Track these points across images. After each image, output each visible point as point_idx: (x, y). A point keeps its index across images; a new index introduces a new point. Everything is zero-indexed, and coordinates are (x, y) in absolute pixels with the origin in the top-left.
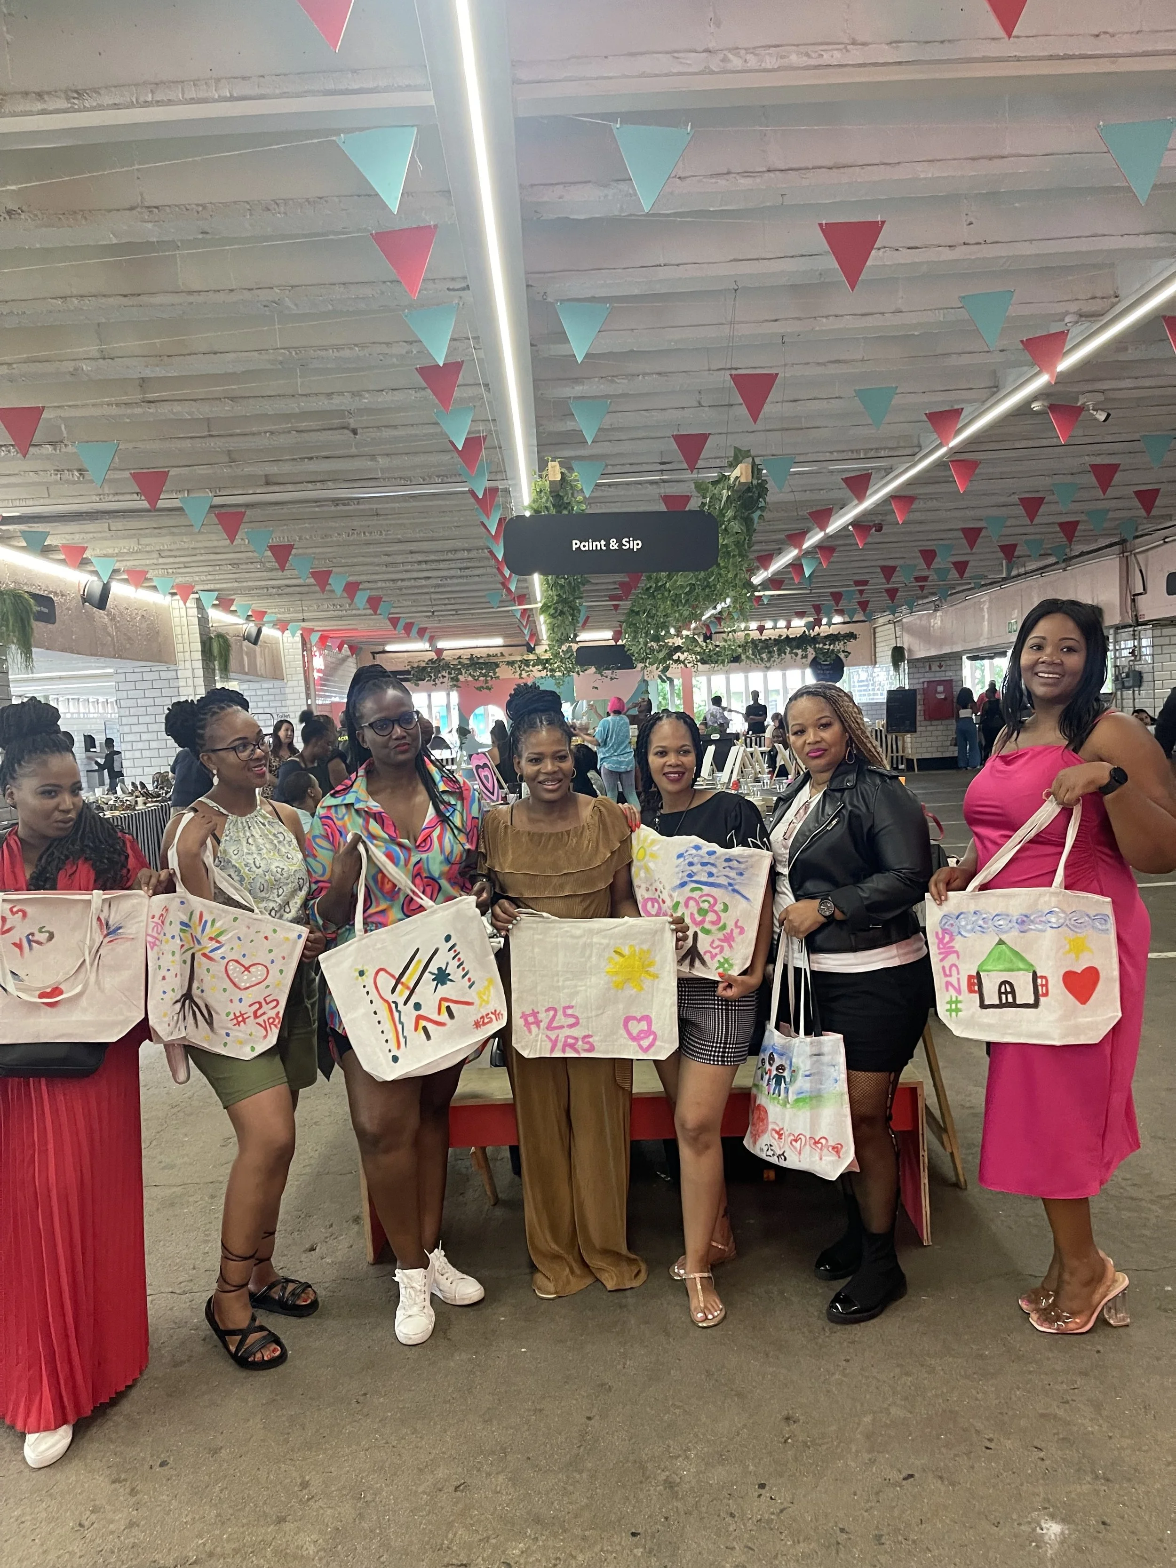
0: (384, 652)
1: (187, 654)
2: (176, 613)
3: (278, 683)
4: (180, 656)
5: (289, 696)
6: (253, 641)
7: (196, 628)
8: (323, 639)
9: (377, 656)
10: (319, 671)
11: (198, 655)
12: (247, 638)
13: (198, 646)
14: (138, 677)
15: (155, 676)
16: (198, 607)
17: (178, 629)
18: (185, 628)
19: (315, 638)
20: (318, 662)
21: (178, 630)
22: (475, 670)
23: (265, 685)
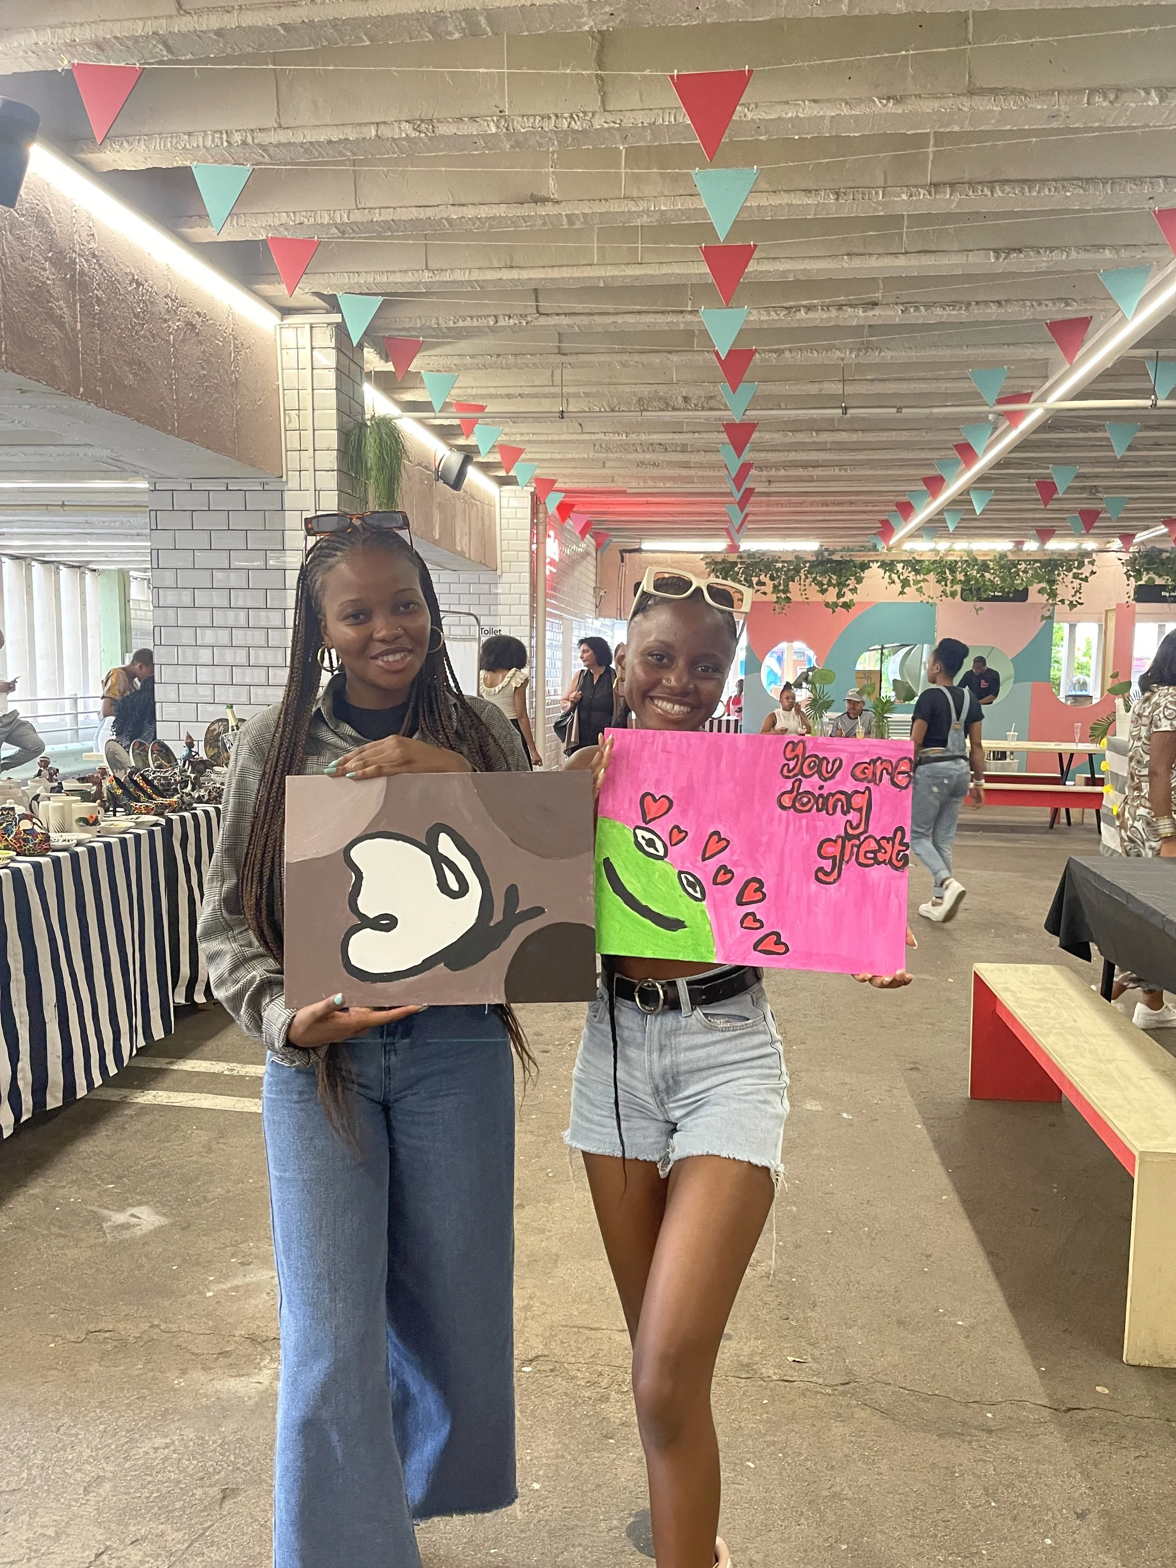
0: (639, 550)
1: (307, 456)
2: (288, 359)
3: (485, 577)
4: (292, 460)
5: (502, 599)
6: (452, 483)
7: (331, 398)
8: (565, 509)
9: (627, 556)
10: (552, 563)
11: (330, 459)
12: (441, 476)
13: (331, 438)
14: (195, 501)
15: (235, 501)
16: (338, 349)
17: (291, 396)
18: (306, 395)
19: (553, 501)
20: (552, 549)
21: (289, 399)
22: (823, 573)
23: (464, 577)
